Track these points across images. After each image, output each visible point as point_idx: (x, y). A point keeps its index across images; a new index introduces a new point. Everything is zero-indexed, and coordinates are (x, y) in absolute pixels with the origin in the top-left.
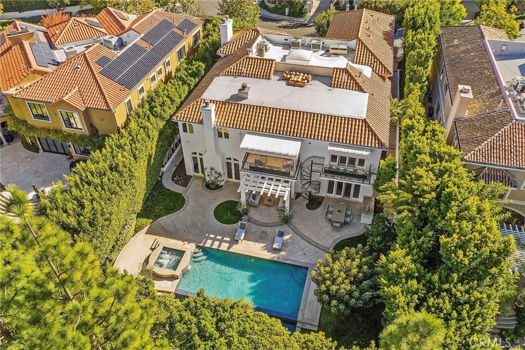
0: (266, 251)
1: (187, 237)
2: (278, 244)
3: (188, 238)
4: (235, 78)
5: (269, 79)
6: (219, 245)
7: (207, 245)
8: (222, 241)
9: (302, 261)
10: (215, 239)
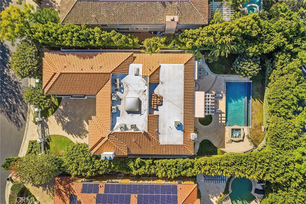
0: (222, 99)
2: (220, 95)
4: (160, 134)
5: (158, 116)
6: (224, 117)
7: (224, 122)
8: (221, 117)
9: (224, 85)
10: (221, 120)
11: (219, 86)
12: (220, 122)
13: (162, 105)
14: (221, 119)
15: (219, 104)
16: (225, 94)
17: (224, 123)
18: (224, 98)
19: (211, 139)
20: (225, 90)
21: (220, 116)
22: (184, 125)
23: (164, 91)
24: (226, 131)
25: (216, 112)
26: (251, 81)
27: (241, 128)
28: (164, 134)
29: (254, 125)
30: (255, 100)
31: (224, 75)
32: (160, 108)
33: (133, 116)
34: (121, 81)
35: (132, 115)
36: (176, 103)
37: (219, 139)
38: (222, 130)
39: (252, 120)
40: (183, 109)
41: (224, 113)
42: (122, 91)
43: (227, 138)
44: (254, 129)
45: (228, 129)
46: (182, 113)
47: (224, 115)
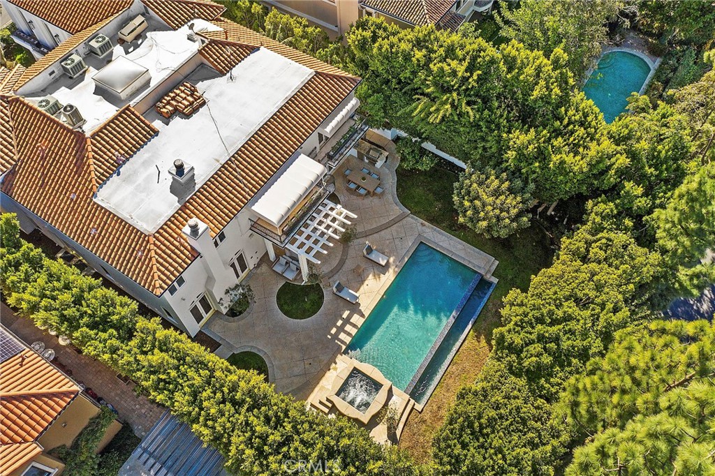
0: (382, 275)
1: (323, 363)
2: (380, 259)
3: (325, 362)
4: (118, 175)
5: (156, 133)
6: (354, 326)
7: (348, 340)
8: (347, 321)
9: (410, 244)
10: (341, 329)
11: (397, 242)
12: (334, 331)
13: (188, 116)
14: (343, 325)
15: (366, 282)
16: (398, 270)
17: (343, 342)
18: (389, 278)
19: (276, 363)
20: (403, 258)
21: (345, 316)
22: (199, 191)
23: (220, 94)
24: (335, 369)
25: (341, 295)
26: (495, 280)
27: (387, 384)
28: (127, 180)
29: (435, 408)
30: (478, 337)
31: (426, 223)
32: (177, 121)
33: (101, 103)
34: (148, 34)
35: (100, 100)
36: (224, 133)
37: (296, 380)
38: (325, 358)
39: (438, 390)
40: (231, 155)
41: (363, 316)
42: (130, 50)
43: (323, 387)
44: (429, 421)
45: (344, 365)
46: (218, 161)
47: (358, 320)
